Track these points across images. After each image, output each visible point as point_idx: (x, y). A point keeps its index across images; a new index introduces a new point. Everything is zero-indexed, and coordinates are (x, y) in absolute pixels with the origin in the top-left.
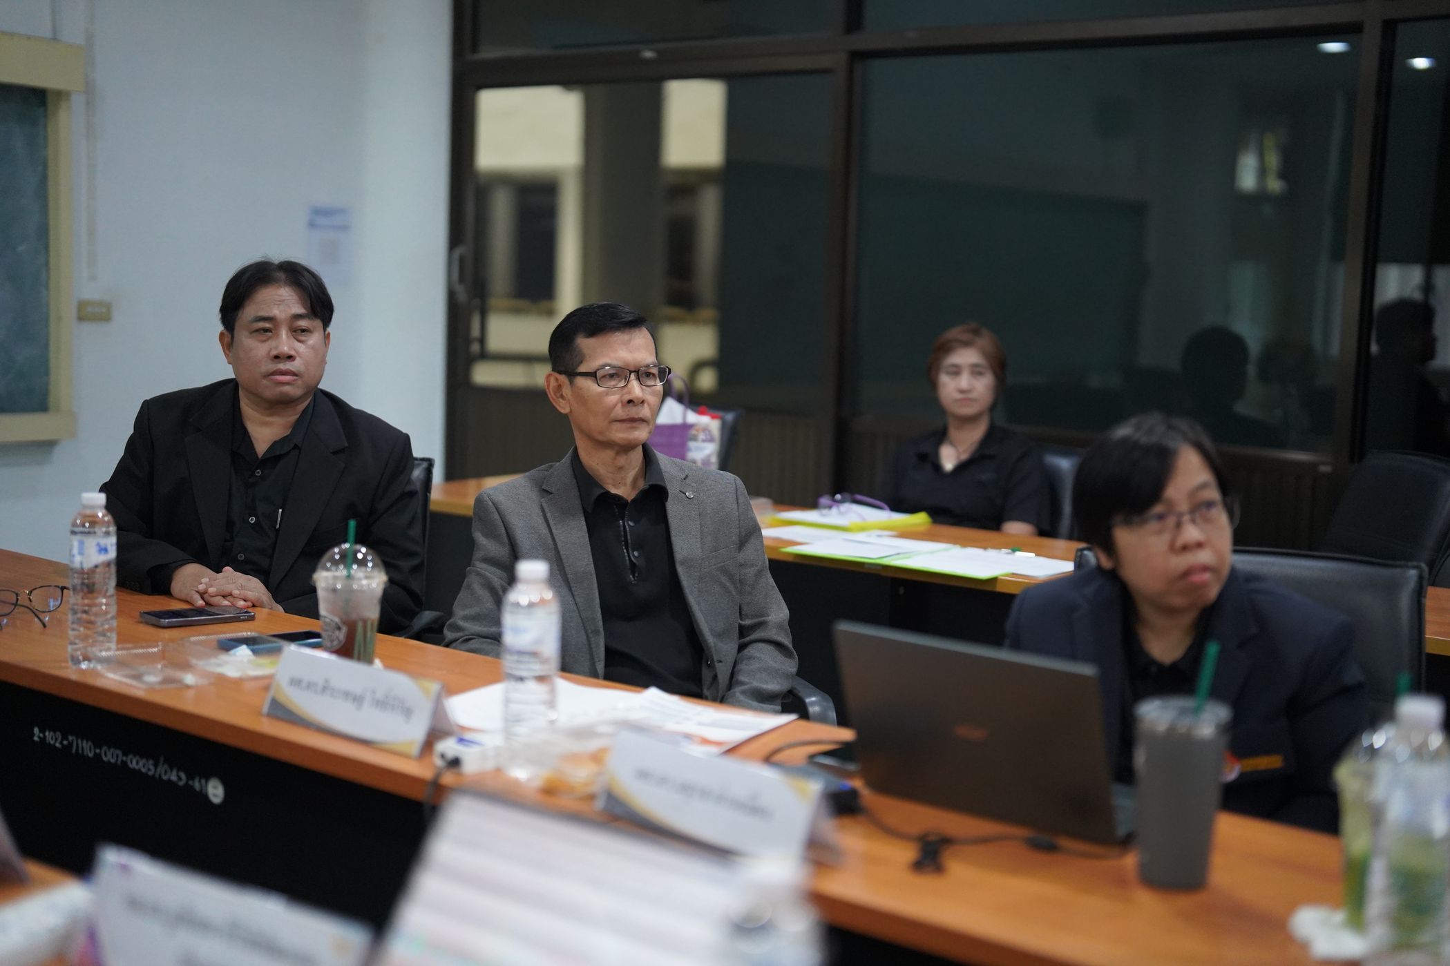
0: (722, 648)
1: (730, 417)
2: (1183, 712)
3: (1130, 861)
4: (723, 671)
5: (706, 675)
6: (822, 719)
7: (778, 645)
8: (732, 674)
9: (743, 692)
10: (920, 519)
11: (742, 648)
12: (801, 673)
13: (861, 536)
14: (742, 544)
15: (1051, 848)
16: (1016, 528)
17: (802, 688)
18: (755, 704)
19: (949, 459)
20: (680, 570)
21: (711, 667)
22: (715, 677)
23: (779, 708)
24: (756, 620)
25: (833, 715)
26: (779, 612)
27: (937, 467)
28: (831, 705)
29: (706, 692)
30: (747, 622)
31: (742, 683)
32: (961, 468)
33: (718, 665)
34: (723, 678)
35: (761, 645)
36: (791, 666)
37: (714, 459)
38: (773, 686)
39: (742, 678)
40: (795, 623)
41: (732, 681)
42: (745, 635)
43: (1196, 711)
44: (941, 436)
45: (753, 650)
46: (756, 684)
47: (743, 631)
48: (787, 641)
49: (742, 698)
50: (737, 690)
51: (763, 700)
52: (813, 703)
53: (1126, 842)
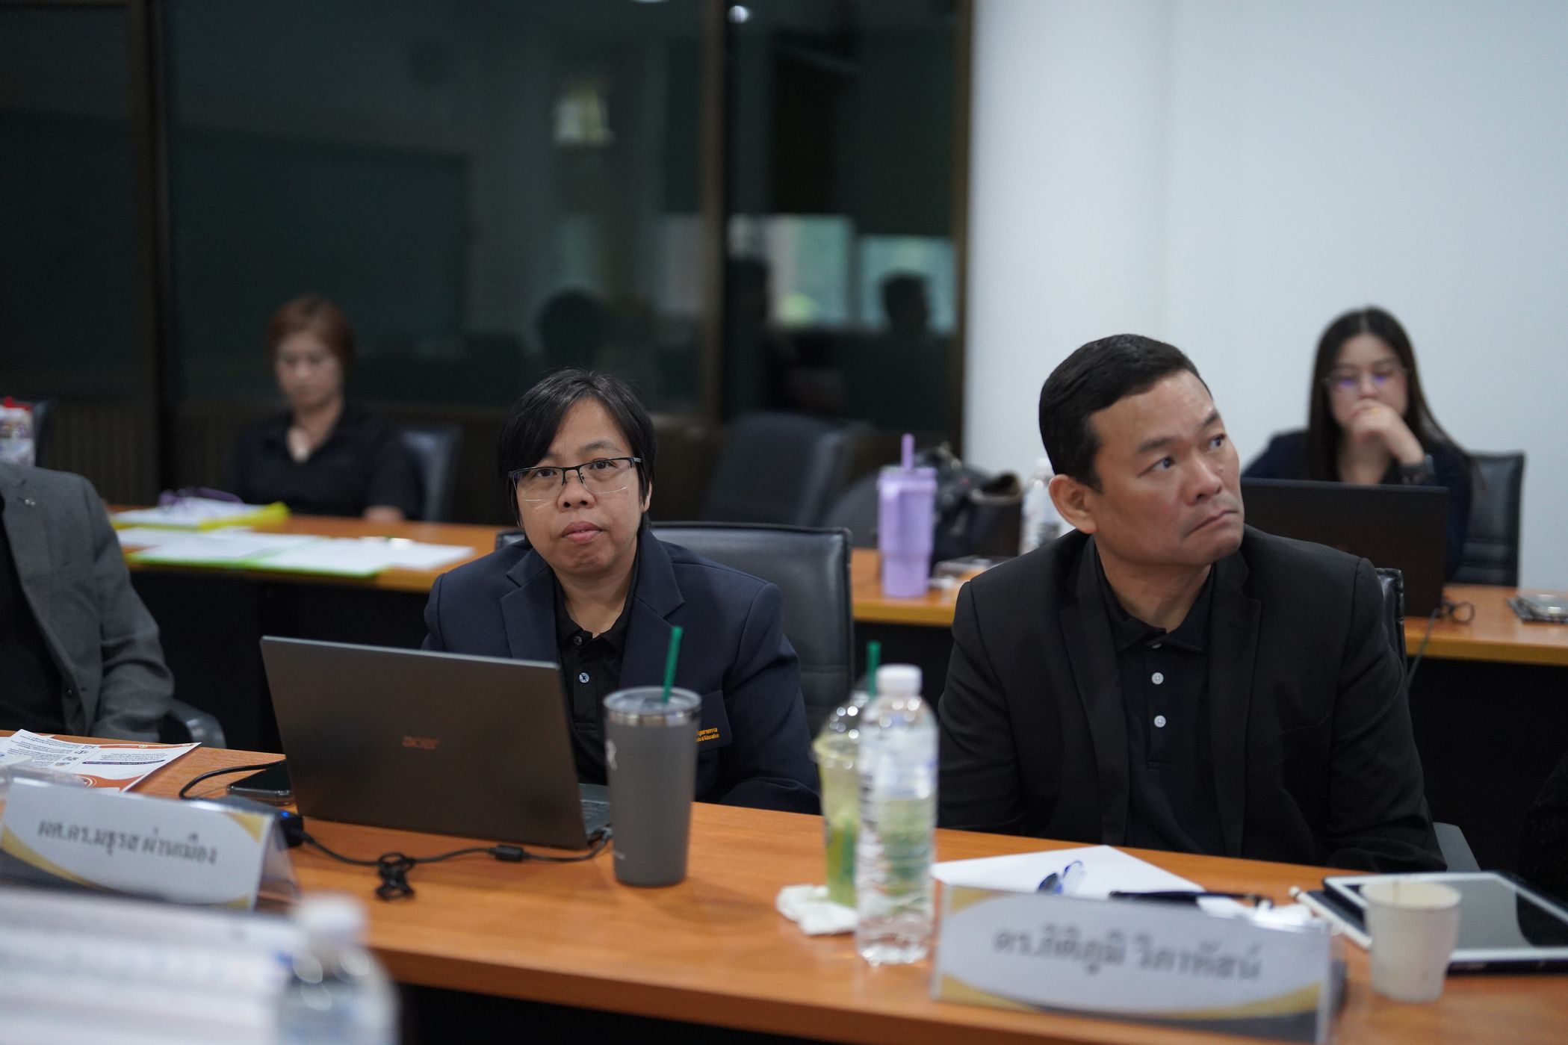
0: (85, 674)
1: (40, 408)
2: (649, 700)
3: (605, 860)
4: (88, 700)
5: (68, 706)
6: (207, 742)
7: (150, 665)
8: (99, 703)
9: (116, 722)
10: (276, 512)
11: (107, 671)
12: (180, 695)
13: (216, 535)
14: (98, 553)
15: (521, 858)
16: (382, 515)
17: (180, 710)
18: (129, 733)
19: (300, 446)
20: (28, 590)
21: (75, 696)
22: (80, 709)
23: (156, 735)
24: (119, 640)
25: (219, 736)
26: (146, 628)
27: (286, 453)
28: (217, 725)
29: (69, 726)
30: (111, 642)
31: (111, 712)
32: (318, 454)
33: (82, 694)
34: (89, 708)
35: (130, 668)
36: (166, 687)
37: (31, 458)
38: (149, 711)
39: (111, 705)
40: (167, 640)
41: (100, 712)
42: (109, 657)
43: (664, 699)
44: (288, 420)
45: (119, 674)
46: (129, 711)
47: (107, 653)
48: (158, 658)
49: (114, 729)
50: (107, 721)
51: (138, 729)
52: (195, 727)
53: (594, 842)
